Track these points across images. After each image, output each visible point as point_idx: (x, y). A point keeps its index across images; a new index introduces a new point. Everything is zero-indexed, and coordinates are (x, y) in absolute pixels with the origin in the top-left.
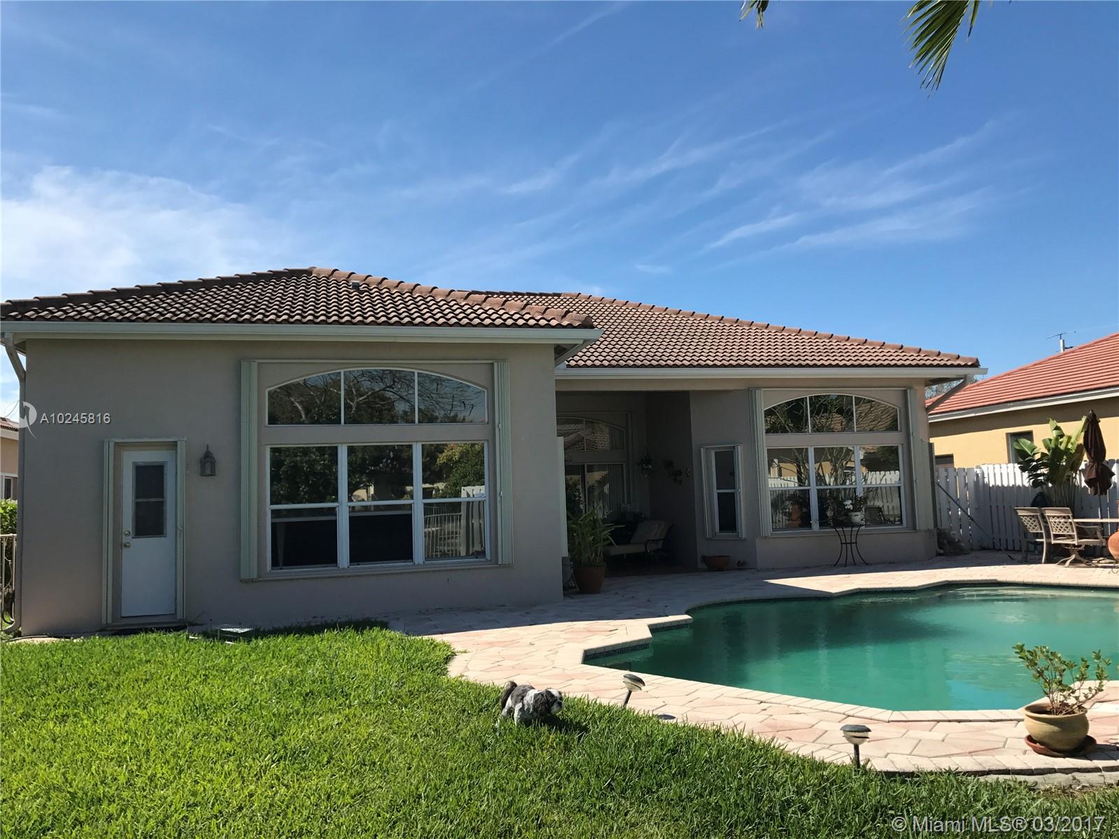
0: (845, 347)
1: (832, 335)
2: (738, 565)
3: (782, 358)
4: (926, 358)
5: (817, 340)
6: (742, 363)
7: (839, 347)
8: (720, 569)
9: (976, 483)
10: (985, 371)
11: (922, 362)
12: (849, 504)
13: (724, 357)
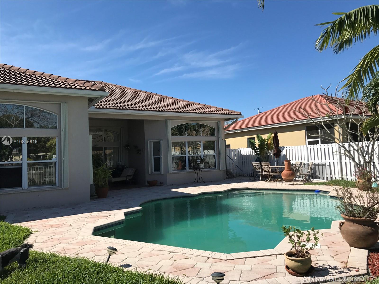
0: (198, 106)
1: (194, 102)
2: (160, 184)
3: (178, 109)
4: (225, 111)
5: (189, 104)
6: (164, 110)
7: (196, 106)
8: (154, 186)
9: (238, 154)
10: (243, 117)
11: (223, 113)
12: (199, 161)
13: (157, 108)
